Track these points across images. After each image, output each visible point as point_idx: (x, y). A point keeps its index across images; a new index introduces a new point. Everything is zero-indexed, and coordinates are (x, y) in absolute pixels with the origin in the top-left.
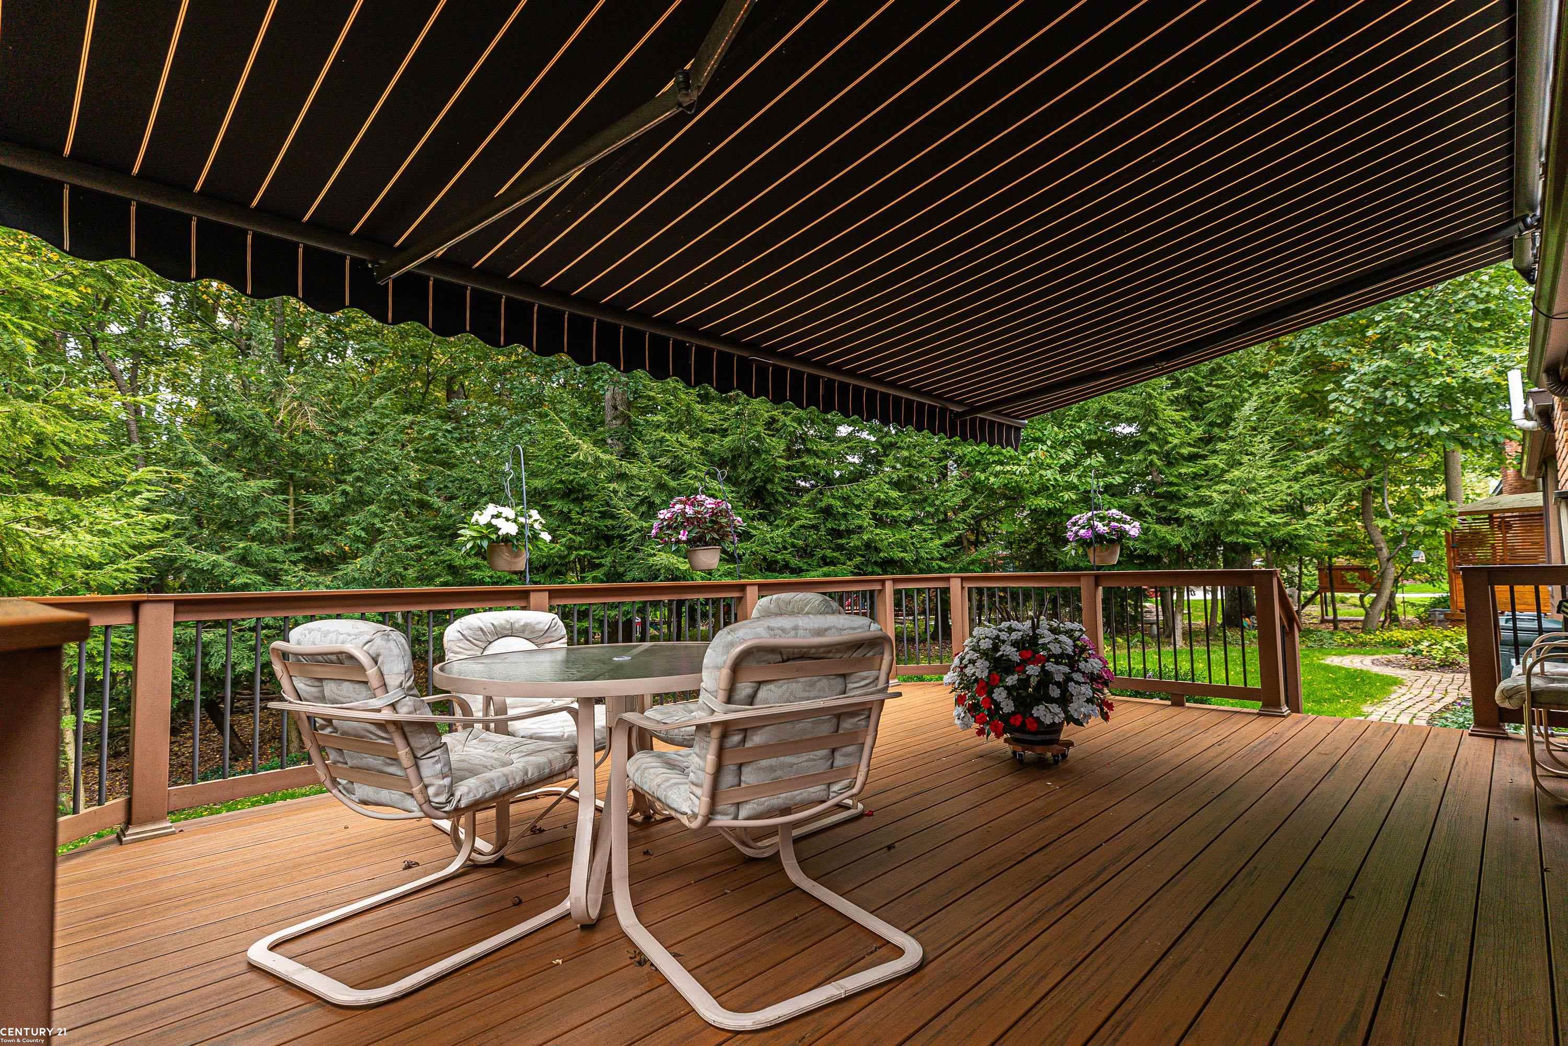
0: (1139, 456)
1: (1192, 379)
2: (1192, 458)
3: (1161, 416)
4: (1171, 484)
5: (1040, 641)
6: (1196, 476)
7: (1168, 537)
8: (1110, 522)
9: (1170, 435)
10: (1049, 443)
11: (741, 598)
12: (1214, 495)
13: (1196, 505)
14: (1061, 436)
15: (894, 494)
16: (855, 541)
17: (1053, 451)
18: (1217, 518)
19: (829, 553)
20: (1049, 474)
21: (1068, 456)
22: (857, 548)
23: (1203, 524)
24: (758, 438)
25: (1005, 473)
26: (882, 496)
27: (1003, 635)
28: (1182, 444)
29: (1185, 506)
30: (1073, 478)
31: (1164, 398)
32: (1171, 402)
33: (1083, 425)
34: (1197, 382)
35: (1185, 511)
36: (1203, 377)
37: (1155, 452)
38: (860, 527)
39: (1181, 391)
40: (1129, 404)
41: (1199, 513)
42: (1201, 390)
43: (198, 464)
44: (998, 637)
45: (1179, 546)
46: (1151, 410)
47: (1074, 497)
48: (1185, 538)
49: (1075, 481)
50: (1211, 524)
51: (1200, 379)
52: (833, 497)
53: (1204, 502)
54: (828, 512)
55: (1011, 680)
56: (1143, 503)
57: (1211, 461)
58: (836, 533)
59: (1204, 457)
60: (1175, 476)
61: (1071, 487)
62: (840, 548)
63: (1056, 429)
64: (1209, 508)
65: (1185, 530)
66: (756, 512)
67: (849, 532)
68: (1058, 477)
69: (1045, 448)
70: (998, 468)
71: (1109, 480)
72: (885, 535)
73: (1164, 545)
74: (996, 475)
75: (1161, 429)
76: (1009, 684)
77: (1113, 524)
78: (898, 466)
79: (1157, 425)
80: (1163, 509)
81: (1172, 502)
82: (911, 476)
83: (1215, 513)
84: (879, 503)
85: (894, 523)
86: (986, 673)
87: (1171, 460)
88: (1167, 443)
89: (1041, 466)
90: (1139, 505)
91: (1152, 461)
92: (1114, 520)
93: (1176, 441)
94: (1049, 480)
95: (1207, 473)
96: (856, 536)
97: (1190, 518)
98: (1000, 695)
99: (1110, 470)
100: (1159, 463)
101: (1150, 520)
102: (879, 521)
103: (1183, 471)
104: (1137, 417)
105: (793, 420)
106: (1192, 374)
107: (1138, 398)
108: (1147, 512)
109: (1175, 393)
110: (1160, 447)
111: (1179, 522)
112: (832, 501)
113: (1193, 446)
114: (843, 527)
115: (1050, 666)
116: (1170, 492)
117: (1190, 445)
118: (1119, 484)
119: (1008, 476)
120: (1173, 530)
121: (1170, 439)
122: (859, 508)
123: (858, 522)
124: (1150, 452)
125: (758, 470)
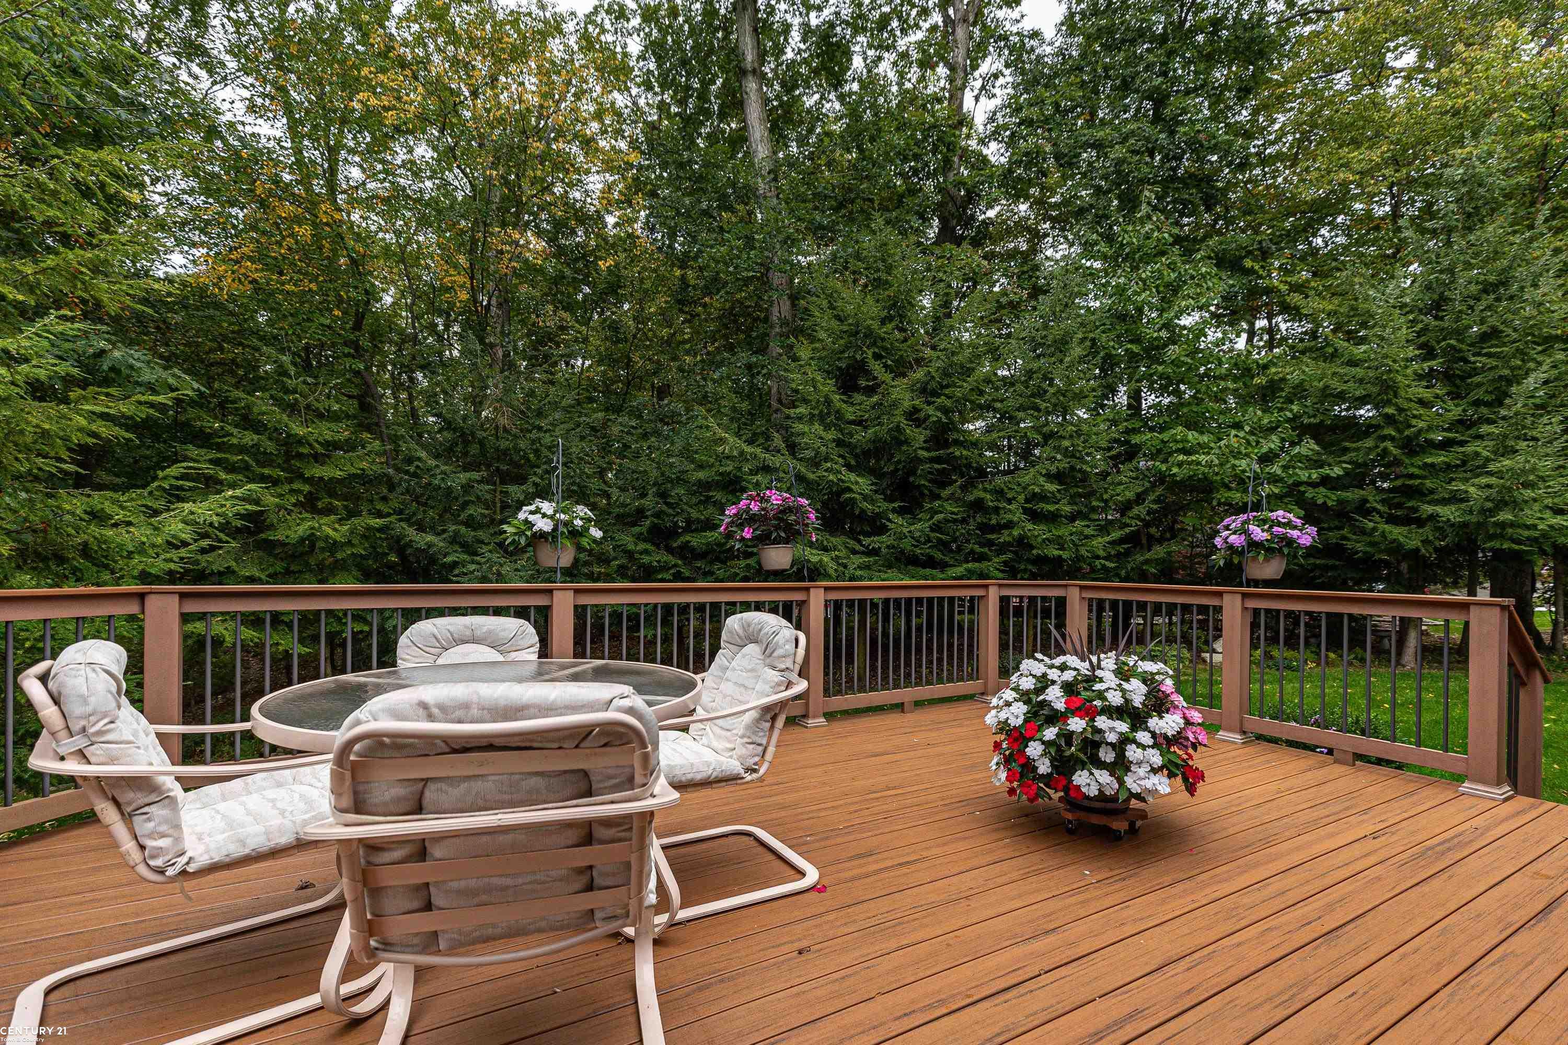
0: (1369, 443)
1: (1453, 347)
2: (1446, 445)
3: (1403, 394)
4: (1411, 476)
5: (1097, 687)
6: (1448, 467)
7: (1401, 539)
8: (1271, 527)
9: (1415, 417)
10: (1247, 428)
11: (804, 602)
12: (1472, 490)
13: (1444, 502)
14: (1266, 421)
15: (1052, 487)
16: (1005, 537)
17: (1252, 438)
18: (1474, 519)
19: (977, 548)
20: (1243, 464)
21: (1272, 443)
22: (1009, 544)
23: (1453, 525)
24: (898, 428)
25: (1190, 463)
26: (1037, 490)
27: (1053, 674)
28: (1430, 429)
29: (1429, 503)
30: (1276, 469)
31: (1409, 371)
32: (1420, 377)
33: (1295, 408)
34: (1460, 351)
35: (1428, 509)
36: (1470, 345)
37: (1392, 439)
38: (1011, 522)
39: (1434, 364)
40: (1361, 381)
41: (1448, 513)
42: (1466, 361)
43: (419, 459)
44: (1044, 675)
45: (1417, 550)
46: (1388, 387)
47: (1277, 491)
48: (1425, 542)
49: (1279, 472)
50: (1465, 525)
51: (1464, 347)
52: (985, 490)
53: (1456, 499)
54: (978, 505)
55: (1050, 733)
56: (1371, 498)
57: (1469, 449)
58: (985, 528)
59: (1462, 443)
60: (1419, 467)
61: (1274, 479)
62: (990, 543)
63: (1259, 413)
64: (1463, 506)
65: (1427, 531)
66: (896, 505)
67: (998, 528)
68: (1256, 467)
69: (1241, 434)
70: (1181, 457)
71: (1326, 471)
72: (1038, 531)
73: (1396, 549)
74: (1180, 465)
75: (1401, 410)
76: (1046, 738)
77: (1275, 529)
78: (1059, 457)
79: (1396, 405)
80: (1399, 506)
81: (1410, 498)
82: (1072, 468)
83: (1471, 512)
84: (1034, 497)
85: (1053, 518)
86: (1020, 721)
87: (1412, 446)
88: (1410, 426)
89: (1237, 455)
90: (1365, 501)
91: (1385, 450)
92: (1279, 524)
93: (1421, 424)
94: (1244, 471)
95: (1464, 463)
96: (1006, 532)
97: (1433, 517)
98: (1034, 750)
99: (1331, 460)
100: (1395, 451)
101: (1377, 518)
102: (1035, 516)
103: (1429, 460)
104: (1369, 396)
105: (937, 409)
106: (1452, 342)
107: (1371, 374)
108: (1374, 509)
109: (1426, 365)
110: (1399, 431)
111: (1420, 523)
112: (982, 494)
113: (1449, 430)
114: (994, 522)
115: (1102, 722)
116: (1410, 486)
117: (1444, 430)
118: (1339, 477)
119: (1193, 467)
120: (1410, 532)
121: (1414, 422)
122: (1010, 501)
123: (1009, 516)
124: (1384, 438)
125: (899, 462)
